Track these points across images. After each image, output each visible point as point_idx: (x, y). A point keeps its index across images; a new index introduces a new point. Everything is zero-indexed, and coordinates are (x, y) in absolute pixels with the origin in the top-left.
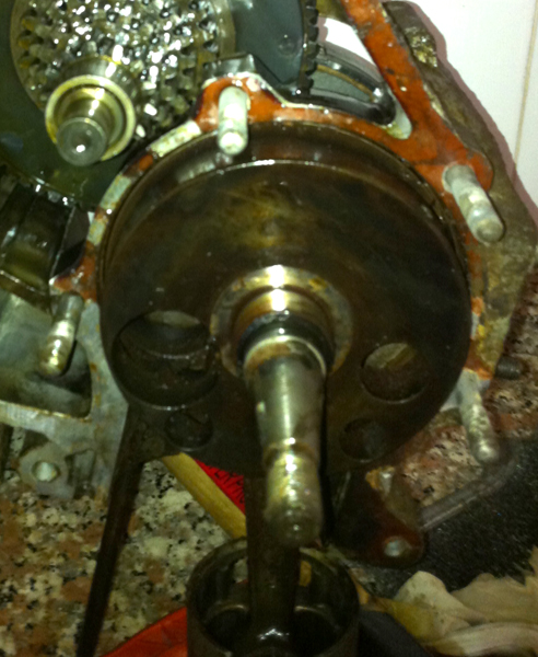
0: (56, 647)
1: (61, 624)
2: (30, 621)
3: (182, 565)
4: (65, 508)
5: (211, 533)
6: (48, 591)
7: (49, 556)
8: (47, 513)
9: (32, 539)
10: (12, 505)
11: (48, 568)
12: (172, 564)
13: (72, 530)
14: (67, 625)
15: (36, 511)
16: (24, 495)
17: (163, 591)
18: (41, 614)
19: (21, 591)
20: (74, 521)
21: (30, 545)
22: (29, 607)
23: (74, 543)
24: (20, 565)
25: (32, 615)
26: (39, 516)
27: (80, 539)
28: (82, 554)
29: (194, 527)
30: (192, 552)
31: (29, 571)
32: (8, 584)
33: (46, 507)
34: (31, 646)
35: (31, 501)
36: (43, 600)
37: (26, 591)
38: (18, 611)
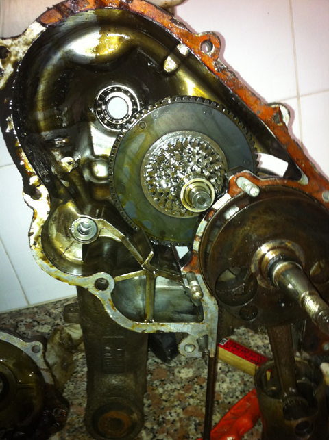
0: (189, 435)
1: (188, 426)
2: (175, 428)
3: (226, 391)
4: (172, 383)
5: (233, 376)
6: (178, 415)
7: (173, 402)
8: (166, 387)
9: (164, 397)
10: (151, 387)
11: (175, 406)
12: (223, 391)
13: (179, 390)
14: (190, 425)
15: (161, 387)
16: (155, 382)
17: (223, 402)
18: (178, 424)
19: (167, 418)
20: (178, 386)
21: (164, 400)
22: (173, 423)
23: (182, 394)
24: (163, 409)
25: (175, 426)
26: (163, 388)
27: (183, 392)
28: (186, 398)
29: (226, 375)
30: (229, 385)
31: (167, 410)
32: (161, 417)
33: (165, 384)
34: (179, 437)
35: (158, 384)
36: (177, 419)
37: (169, 417)
38: (169, 426)
